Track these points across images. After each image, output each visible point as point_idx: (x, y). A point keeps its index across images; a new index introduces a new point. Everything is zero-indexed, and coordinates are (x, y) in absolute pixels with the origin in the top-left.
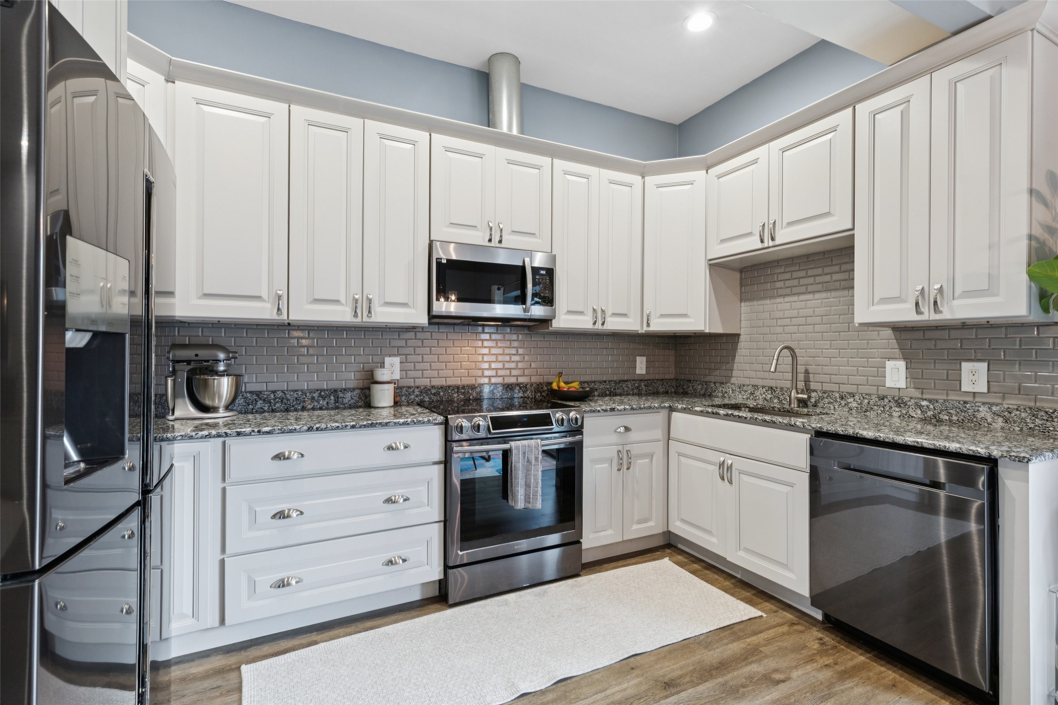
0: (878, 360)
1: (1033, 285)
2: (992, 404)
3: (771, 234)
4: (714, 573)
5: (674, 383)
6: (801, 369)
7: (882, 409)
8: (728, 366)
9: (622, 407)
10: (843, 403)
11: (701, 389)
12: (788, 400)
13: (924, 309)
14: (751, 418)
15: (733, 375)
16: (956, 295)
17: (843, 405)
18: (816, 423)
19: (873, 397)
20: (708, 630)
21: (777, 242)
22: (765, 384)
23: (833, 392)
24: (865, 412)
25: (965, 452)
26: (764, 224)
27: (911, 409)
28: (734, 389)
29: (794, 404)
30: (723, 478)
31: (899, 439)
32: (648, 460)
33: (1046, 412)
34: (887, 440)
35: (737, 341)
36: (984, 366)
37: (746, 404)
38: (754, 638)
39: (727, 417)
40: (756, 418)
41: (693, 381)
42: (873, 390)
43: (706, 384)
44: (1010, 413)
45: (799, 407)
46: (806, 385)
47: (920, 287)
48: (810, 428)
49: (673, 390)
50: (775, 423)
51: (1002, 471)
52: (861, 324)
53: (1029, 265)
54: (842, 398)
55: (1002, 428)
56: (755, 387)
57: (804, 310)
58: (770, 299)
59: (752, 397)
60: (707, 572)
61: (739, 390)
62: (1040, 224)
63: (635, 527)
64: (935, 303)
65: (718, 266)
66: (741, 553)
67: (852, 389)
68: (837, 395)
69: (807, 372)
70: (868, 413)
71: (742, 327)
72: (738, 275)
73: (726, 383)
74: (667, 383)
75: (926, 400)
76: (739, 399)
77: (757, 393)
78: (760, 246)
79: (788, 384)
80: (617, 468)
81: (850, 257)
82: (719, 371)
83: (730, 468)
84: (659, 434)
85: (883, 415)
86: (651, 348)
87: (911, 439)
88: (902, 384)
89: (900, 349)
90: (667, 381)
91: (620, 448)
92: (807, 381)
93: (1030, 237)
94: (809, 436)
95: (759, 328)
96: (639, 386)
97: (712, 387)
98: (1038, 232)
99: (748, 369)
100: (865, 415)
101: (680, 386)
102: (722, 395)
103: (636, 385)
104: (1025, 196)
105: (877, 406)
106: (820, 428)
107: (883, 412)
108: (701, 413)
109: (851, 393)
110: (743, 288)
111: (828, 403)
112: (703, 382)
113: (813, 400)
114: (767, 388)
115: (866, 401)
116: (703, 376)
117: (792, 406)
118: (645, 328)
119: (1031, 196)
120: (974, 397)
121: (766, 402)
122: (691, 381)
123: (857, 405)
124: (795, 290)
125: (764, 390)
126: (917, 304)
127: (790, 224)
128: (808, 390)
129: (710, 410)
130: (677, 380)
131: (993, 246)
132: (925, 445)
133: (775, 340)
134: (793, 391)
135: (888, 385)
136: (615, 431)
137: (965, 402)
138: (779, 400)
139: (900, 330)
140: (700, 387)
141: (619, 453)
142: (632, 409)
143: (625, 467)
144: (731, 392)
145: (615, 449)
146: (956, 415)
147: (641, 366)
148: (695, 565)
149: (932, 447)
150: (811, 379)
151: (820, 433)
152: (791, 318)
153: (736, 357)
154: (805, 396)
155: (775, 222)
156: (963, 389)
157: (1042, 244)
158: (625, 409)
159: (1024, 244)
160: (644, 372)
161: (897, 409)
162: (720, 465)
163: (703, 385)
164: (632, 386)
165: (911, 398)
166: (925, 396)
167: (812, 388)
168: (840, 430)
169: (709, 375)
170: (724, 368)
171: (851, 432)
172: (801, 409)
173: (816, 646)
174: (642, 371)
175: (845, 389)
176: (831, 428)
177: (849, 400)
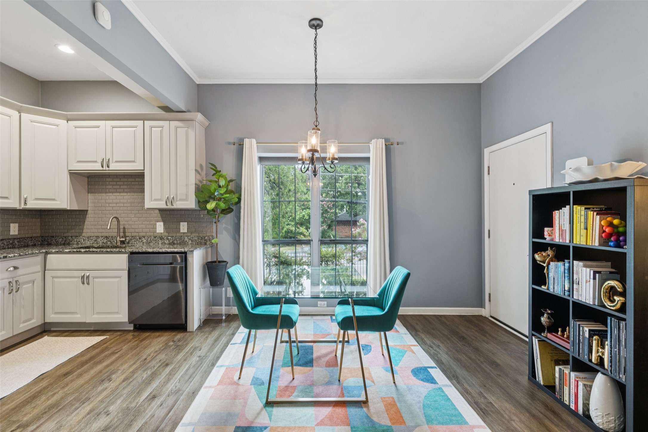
0: (154, 222)
1: (196, 199)
2: (188, 236)
3: (107, 164)
4: (78, 332)
5: (40, 239)
6: (122, 227)
7: (155, 241)
8: (80, 227)
9: (12, 255)
10: (140, 240)
11: (62, 241)
12: (116, 242)
13: (168, 204)
14: (100, 251)
15: (84, 232)
16: (178, 200)
17: (140, 241)
18: (129, 250)
19: (152, 237)
20: (81, 351)
21: (110, 169)
22: (102, 235)
23: (136, 236)
24: (149, 243)
25: (179, 251)
26: (103, 159)
27: (165, 240)
28: (85, 239)
29: (119, 243)
30: (84, 283)
31: (161, 251)
32: (31, 284)
33: (201, 237)
34: (157, 251)
35: (86, 214)
36: (186, 223)
37: (93, 246)
38: (105, 345)
39: (86, 252)
40: (102, 251)
41: (56, 236)
42: (152, 234)
43: (65, 238)
44: (193, 238)
45: (121, 244)
46: (124, 234)
47: (167, 196)
48: (128, 251)
49: (39, 243)
50: (112, 251)
51: (188, 255)
52: (147, 208)
53: (195, 193)
54: (140, 239)
55: (191, 244)
56: (98, 237)
57: (122, 200)
58: (105, 194)
59: (95, 242)
60: (74, 333)
61: (87, 239)
62: (198, 180)
63: (22, 325)
64: (172, 202)
65: (76, 174)
66: (95, 316)
67: (144, 234)
68: (138, 237)
69: (124, 228)
70: (150, 244)
71: (89, 206)
72: (86, 179)
73: (79, 236)
74: (35, 239)
75: (170, 236)
76: (88, 244)
77: (99, 240)
78: (101, 169)
79: (115, 234)
80: (8, 293)
81: (143, 179)
82: (74, 230)
83: (88, 277)
84: (39, 268)
85: (156, 244)
86: (22, 218)
87: (164, 250)
88: (162, 231)
89: (162, 218)
90: (35, 238)
91: (11, 280)
92: (124, 232)
93: (196, 184)
94: (128, 255)
95: (99, 207)
96: (13, 242)
97: (70, 239)
98: (198, 182)
99: (93, 228)
100: (149, 245)
101: (45, 240)
102: (77, 243)
103: (11, 242)
104: (194, 171)
105: (154, 240)
106: (132, 251)
107: (156, 242)
108: (69, 253)
109: (144, 236)
110: (90, 186)
111: (134, 241)
112: (63, 236)
113: (127, 241)
114: (104, 237)
115: (149, 239)
116: (63, 234)
117: (118, 244)
118: (23, 206)
119: (196, 171)
120: (184, 234)
121: (103, 244)
122: (54, 237)
123: (146, 241)
124: (118, 190)
125: (103, 238)
126: (166, 202)
127: (116, 162)
128: (125, 236)
129: (75, 250)
130: (42, 237)
131: (187, 185)
132: (168, 251)
133: (108, 213)
134: (118, 237)
135: (157, 232)
136: (7, 270)
137: (181, 236)
138: (111, 242)
139: (161, 210)
140: (61, 240)
141: (10, 283)
142: (20, 255)
143: (14, 291)
144: (82, 241)
145: (7, 281)
146: (179, 241)
147: (14, 229)
148: (65, 334)
149: (170, 251)
150: (126, 231)
151: (132, 253)
152: (116, 203)
153: (86, 222)
154: (124, 239)
155: (109, 159)
156: (181, 232)
157: (199, 186)
158: (14, 256)
159: (194, 186)
160: (16, 233)
161: (161, 241)
162: (82, 277)
163: (63, 238)
164: (7, 243)
165: (165, 236)
166: (170, 235)
167: (127, 235)
168: (140, 251)
169: (67, 233)
170: (78, 228)
171: (144, 250)
172: (122, 245)
173: (131, 337)
174: (15, 232)
175: (141, 234)
176: (137, 250)
177: (143, 239)
